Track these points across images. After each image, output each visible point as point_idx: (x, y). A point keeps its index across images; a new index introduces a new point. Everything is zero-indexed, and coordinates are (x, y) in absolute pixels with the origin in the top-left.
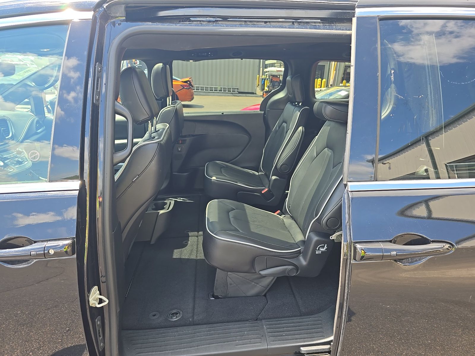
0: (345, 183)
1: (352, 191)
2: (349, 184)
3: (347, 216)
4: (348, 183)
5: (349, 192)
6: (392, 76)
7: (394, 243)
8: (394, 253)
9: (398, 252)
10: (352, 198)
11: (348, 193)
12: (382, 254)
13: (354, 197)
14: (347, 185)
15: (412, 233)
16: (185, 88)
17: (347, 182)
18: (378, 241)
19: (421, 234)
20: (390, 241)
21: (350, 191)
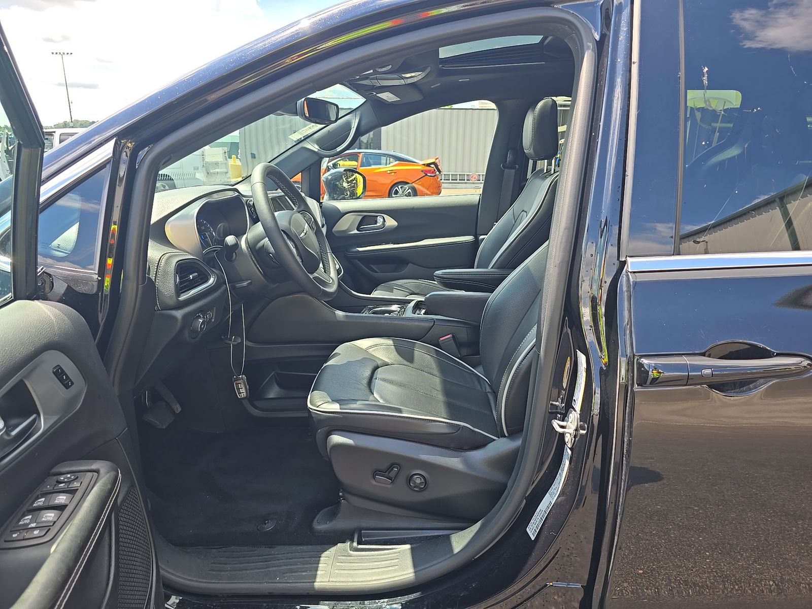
0: (624, 259)
1: (634, 272)
2: (629, 260)
3: (626, 313)
4: (628, 258)
5: (629, 273)
6: (705, 78)
7: (709, 356)
8: (708, 371)
9: (715, 371)
10: (635, 283)
11: (628, 275)
12: (687, 374)
13: (637, 280)
14: (626, 263)
15: (741, 341)
16: (429, 175)
17: (626, 257)
18: (680, 354)
19: (756, 342)
20: (703, 354)
21: (631, 272)
